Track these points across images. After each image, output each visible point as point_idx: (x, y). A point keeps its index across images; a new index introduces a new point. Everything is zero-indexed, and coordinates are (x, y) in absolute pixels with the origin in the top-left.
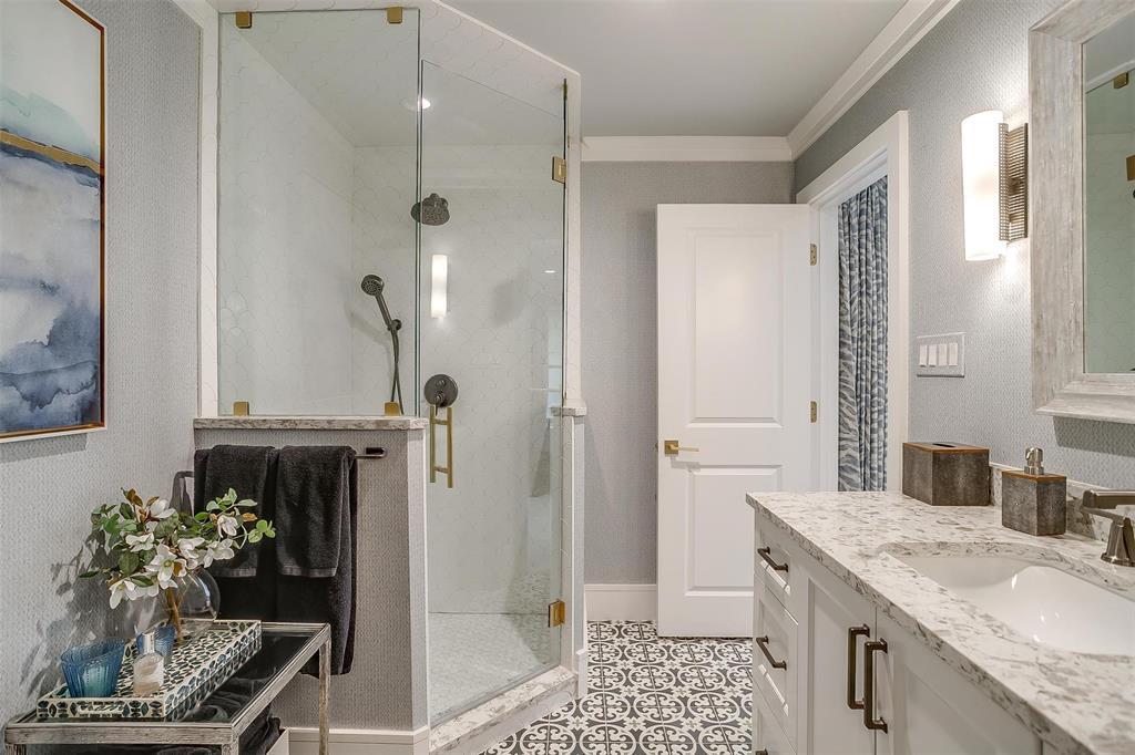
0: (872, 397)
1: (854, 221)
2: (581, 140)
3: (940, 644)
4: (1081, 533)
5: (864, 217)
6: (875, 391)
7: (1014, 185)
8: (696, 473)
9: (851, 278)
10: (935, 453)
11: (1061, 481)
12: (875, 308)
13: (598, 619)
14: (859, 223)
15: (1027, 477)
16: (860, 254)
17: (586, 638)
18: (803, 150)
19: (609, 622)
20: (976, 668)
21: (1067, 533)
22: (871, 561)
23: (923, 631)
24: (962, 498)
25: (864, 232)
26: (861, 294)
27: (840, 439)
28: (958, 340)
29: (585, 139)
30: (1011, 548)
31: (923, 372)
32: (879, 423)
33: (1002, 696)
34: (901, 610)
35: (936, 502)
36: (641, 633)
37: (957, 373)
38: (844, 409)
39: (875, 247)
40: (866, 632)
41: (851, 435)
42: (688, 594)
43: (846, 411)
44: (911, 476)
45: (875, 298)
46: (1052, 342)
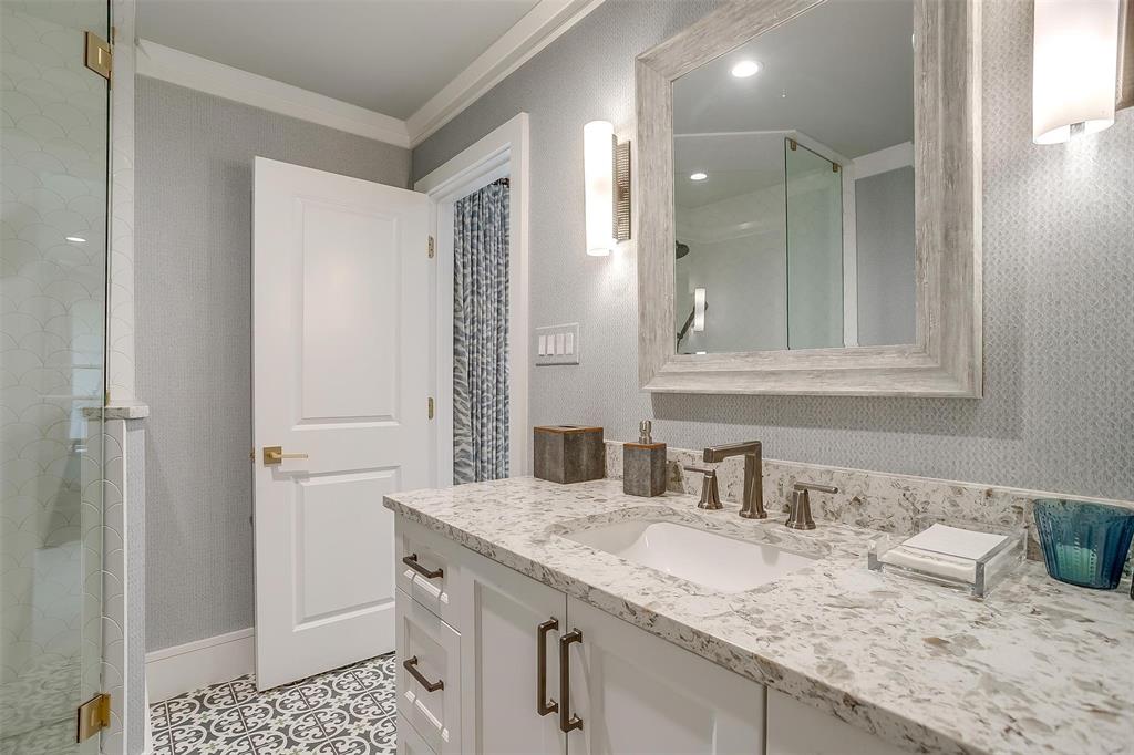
0: (482, 393)
1: (468, 221)
2: (136, 42)
3: (654, 618)
4: (674, 490)
5: (476, 219)
6: (485, 386)
7: (623, 192)
8: (304, 484)
9: (464, 275)
10: (565, 433)
11: (663, 447)
12: (485, 308)
13: (164, 698)
14: (472, 224)
15: (642, 447)
16: (472, 254)
17: (149, 728)
18: (419, 141)
19: (184, 696)
20: (698, 634)
21: (667, 492)
22: (547, 546)
23: (632, 609)
24: (585, 474)
25: (476, 233)
26: (472, 292)
27: (455, 435)
28: (573, 330)
29: (143, 42)
30: (638, 511)
31: (543, 361)
32: (488, 417)
33: (730, 656)
34: (602, 592)
35: (567, 481)
36: (233, 695)
37: (571, 361)
38: (458, 405)
39: (485, 248)
40: (553, 625)
41: (465, 430)
42: (298, 628)
43: (460, 407)
44: (542, 459)
45: (485, 298)
46: (653, 331)
